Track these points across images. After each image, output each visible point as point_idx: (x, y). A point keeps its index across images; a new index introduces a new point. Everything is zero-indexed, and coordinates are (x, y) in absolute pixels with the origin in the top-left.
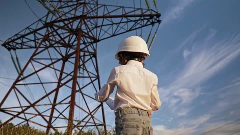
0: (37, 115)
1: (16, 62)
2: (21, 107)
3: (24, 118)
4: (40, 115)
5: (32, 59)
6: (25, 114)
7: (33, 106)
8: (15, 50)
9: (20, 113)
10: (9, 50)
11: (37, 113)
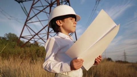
0: (39, 39)
1: (24, 9)
2: (32, 35)
3: (34, 40)
4: (41, 38)
5: (32, 7)
6: (34, 38)
7: (37, 34)
8: (22, 2)
9: (31, 38)
10: (19, 2)
11: (39, 38)
